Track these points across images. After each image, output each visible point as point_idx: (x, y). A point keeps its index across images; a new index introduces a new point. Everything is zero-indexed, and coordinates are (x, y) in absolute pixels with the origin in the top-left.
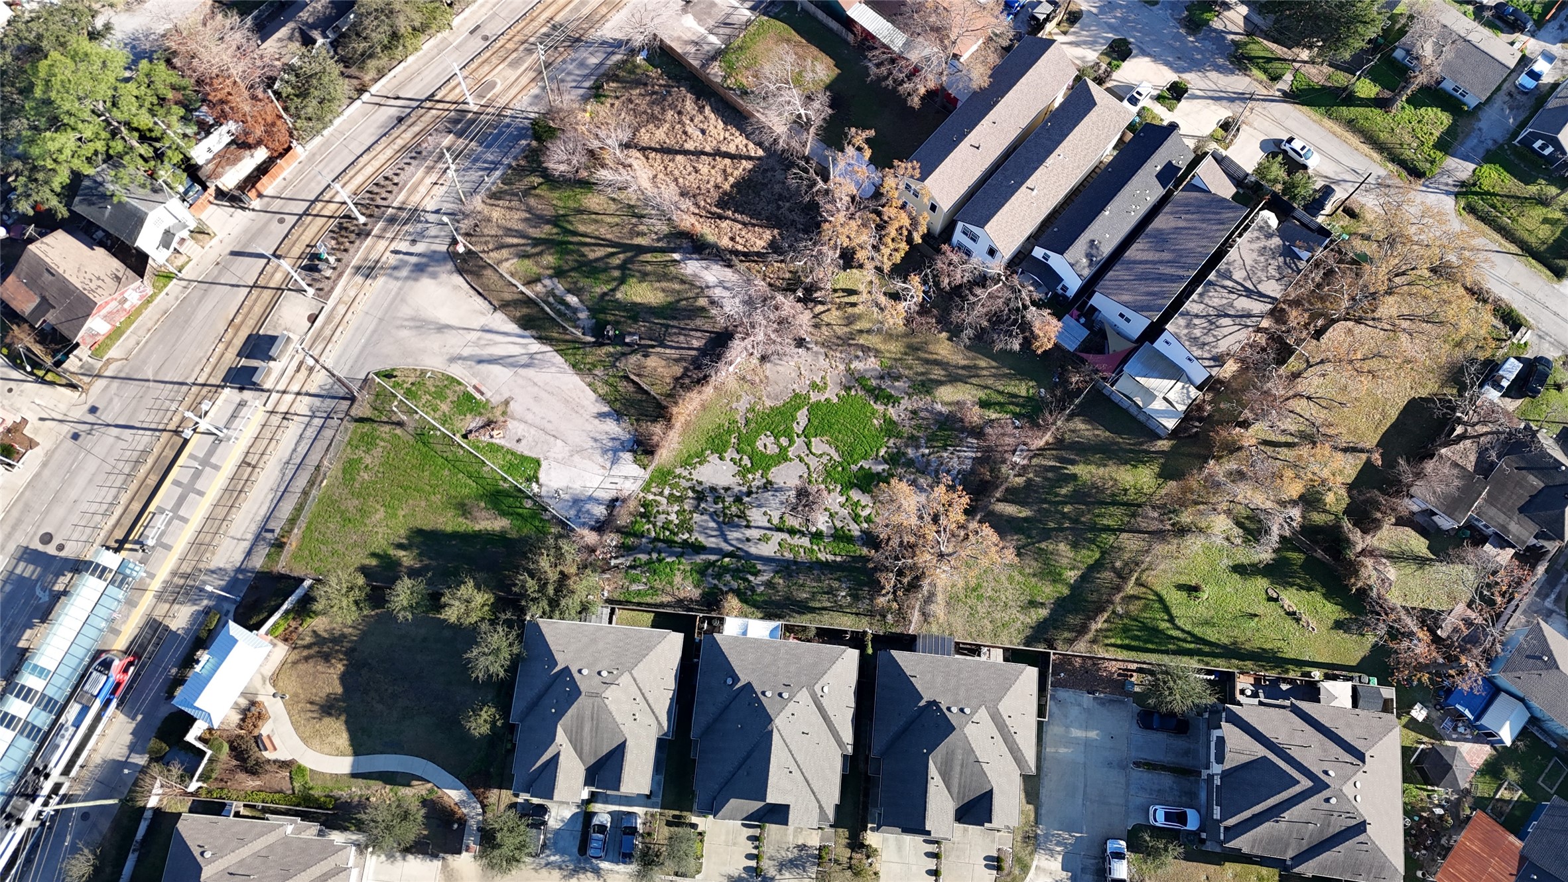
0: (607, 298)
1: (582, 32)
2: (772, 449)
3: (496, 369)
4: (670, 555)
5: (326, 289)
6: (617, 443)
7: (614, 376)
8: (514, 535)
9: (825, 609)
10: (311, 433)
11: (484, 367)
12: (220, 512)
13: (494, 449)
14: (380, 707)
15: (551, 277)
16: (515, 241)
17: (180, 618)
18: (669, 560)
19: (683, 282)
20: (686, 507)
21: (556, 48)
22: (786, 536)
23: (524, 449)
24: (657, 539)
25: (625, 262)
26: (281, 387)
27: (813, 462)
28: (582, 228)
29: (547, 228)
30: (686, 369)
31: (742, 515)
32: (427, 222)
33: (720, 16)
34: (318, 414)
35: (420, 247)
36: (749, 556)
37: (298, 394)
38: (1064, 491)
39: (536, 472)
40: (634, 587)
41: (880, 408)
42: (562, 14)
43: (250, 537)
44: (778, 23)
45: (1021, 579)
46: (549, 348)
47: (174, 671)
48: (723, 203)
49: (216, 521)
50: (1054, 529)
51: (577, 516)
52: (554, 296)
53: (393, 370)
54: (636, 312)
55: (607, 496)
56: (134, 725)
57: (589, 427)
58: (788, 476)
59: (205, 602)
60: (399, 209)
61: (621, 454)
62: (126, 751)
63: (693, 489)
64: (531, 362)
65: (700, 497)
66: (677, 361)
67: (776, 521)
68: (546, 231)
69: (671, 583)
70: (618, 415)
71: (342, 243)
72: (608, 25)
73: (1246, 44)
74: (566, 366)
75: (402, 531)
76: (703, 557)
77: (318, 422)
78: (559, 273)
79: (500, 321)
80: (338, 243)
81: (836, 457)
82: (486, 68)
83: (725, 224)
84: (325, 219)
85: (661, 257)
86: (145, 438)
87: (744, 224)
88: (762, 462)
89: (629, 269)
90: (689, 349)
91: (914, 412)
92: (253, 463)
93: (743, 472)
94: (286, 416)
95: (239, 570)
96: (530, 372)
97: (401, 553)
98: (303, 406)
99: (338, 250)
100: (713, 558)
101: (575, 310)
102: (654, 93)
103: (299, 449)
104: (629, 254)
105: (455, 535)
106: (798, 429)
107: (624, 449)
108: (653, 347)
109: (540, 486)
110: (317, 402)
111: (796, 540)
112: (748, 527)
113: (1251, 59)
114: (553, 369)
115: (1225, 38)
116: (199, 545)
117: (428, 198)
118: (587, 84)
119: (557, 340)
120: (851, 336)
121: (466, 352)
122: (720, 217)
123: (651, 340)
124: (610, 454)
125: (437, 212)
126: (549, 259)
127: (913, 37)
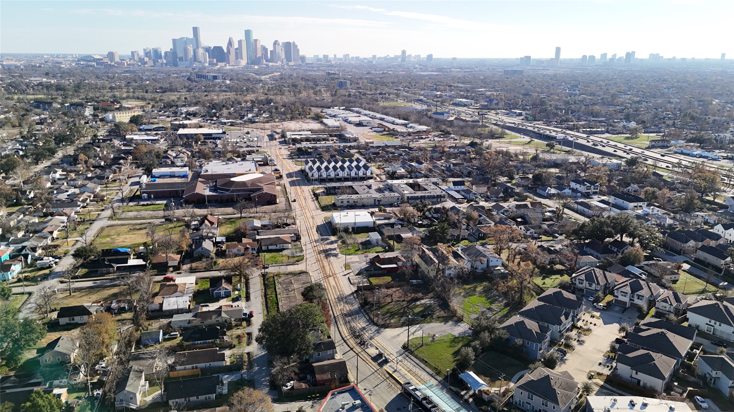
0: (415, 314)
1: (343, 296)
2: (474, 309)
5: (371, 344)
7: (436, 319)
12: (419, 379)
13: (440, 338)
15: (401, 318)
19: (421, 305)
23: (444, 334)
25: (408, 309)
26: (391, 359)
27: (481, 306)
29: (388, 314)
32: (368, 328)
35: (374, 331)
39: (452, 335)
46: (420, 324)
51: (469, 334)
52: (407, 319)
54: (422, 312)
58: (483, 309)
64: (421, 328)
66: (440, 311)
70: (448, 322)
79: (405, 328)
82: (337, 309)
84: (350, 339)
85: (412, 305)
89: (411, 309)
91: (479, 294)
92: (409, 370)
94: (401, 361)
95: (439, 382)
96: (424, 328)
99: (361, 339)
101: (413, 318)
103: (412, 363)
107: (457, 324)
123: (432, 312)
126: (397, 317)
127: (396, 264)
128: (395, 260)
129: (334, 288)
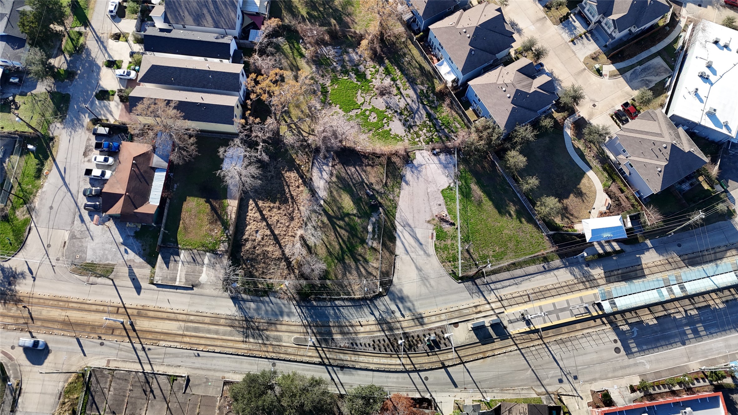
0: (360, 215)
1: (241, 322)
2: (374, 115)
3: (419, 236)
4: (438, 122)
5: (440, 330)
6: (413, 170)
7: (389, 190)
8: (474, 179)
9: (416, 61)
10: (498, 285)
11: (422, 241)
12: (554, 292)
13: (450, 211)
14: (565, 177)
15: (367, 244)
16: (362, 270)
17: (598, 272)
18: (440, 121)
19: (331, 192)
20: (418, 129)
21: (257, 327)
22: (401, 90)
23: (441, 201)
24: (437, 131)
25: (339, 219)
26: (492, 312)
27: (368, 98)
28: (337, 247)
29: (347, 261)
30: (366, 166)
31: (406, 108)
32: (380, 314)
33: (192, 266)
34: (490, 289)
35: (393, 307)
36: (418, 97)
37: (489, 303)
38: (316, 14)
39: (446, 189)
40: (459, 126)
41: (329, 89)
42: (237, 339)
43: (552, 273)
44: (179, 238)
45: (358, 9)
46: (396, 222)
47: (615, 258)
48: (284, 201)
49: (557, 290)
50: (332, 9)
51: (450, 163)
52: (374, 236)
53: (450, 274)
54: (357, 200)
55: (435, 158)
56: (641, 256)
57: (415, 184)
58: (380, 103)
59: (586, 268)
60: (383, 331)
61: (416, 165)
62: (651, 250)
63: (409, 132)
64: (406, 225)
65: (410, 127)
66: (365, 172)
67: (399, 96)
68: (349, 261)
69: (448, 115)
70: (402, 177)
71: (416, 340)
72: (229, 313)
73: (68, 51)
74: (398, 211)
75: (505, 219)
76: (430, 111)
77: (493, 286)
78: (363, 241)
79: (399, 249)
80: (418, 343)
81: (360, 91)
82: (290, 350)
83: (294, 194)
84: (412, 359)
85: (327, 208)
86: (553, 348)
87: (288, 186)
88: (381, 115)
89: (341, 216)
90: (357, 171)
91: (323, 76)
92: (527, 296)
93: (390, 119)
94: (501, 300)
95: (566, 267)
96: (410, 222)
97: (512, 213)
98: (491, 297)
99: (420, 340)
100: (428, 108)
101: (374, 224)
102: (252, 266)
103: (508, 284)
104: (335, 220)
105: (491, 199)
106: (359, 111)
107: (413, 165)
108: (366, 184)
109: (450, 184)
110: (485, 294)
111: (400, 85)
112: (408, 104)
113: (75, 47)
114: (403, 214)
115: (70, 60)
116: (570, 289)
117: (370, 323)
118: (267, 299)
119: (391, 221)
120: (308, 116)
121: (421, 253)
122: (292, 198)
123: (364, 187)
124: (419, 169)
125: (372, 314)
126: (360, 250)
127: (154, 169)
128: (143, 168)
129: (196, 330)
